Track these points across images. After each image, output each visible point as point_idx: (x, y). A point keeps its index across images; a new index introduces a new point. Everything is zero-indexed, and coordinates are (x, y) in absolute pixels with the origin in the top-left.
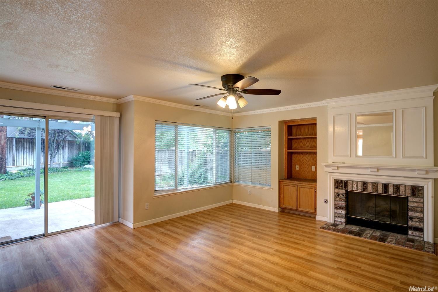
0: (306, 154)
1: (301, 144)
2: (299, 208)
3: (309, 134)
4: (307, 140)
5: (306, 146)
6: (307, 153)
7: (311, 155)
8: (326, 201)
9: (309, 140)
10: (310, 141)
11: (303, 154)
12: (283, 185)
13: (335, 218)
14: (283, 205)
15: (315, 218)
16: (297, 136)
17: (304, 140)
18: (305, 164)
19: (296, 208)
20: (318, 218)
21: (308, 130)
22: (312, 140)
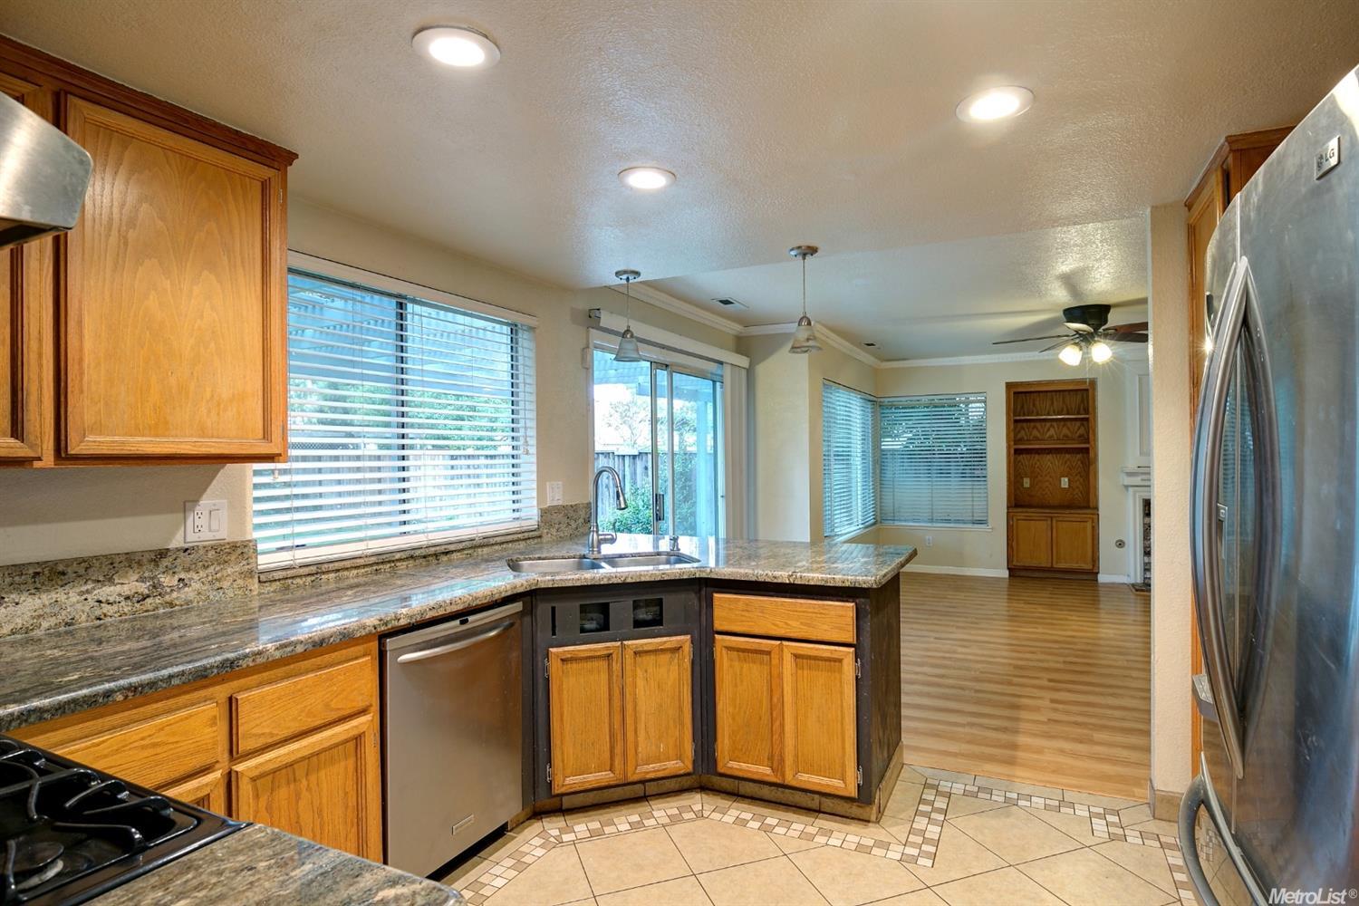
0: (1048, 454)
1: (1035, 433)
2: (1057, 563)
3: (1054, 412)
4: (1048, 424)
5: (1048, 435)
6: (1049, 451)
7: (1058, 456)
8: (1121, 544)
9: (1055, 424)
10: (1056, 426)
11: (1039, 454)
12: (1018, 520)
13: (1145, 574)
14: (1017, 561)
15: (1097, 580)
16: (1024, 415)
17: (1043, 424)
18: (1046, 476)
19: (1049, 565)
20: (1102, 578)
21: (1053, 403)
22: (1062, 423)
